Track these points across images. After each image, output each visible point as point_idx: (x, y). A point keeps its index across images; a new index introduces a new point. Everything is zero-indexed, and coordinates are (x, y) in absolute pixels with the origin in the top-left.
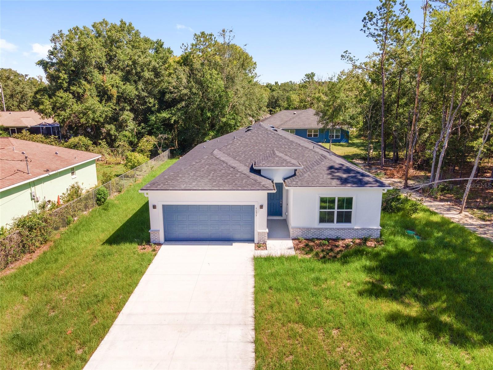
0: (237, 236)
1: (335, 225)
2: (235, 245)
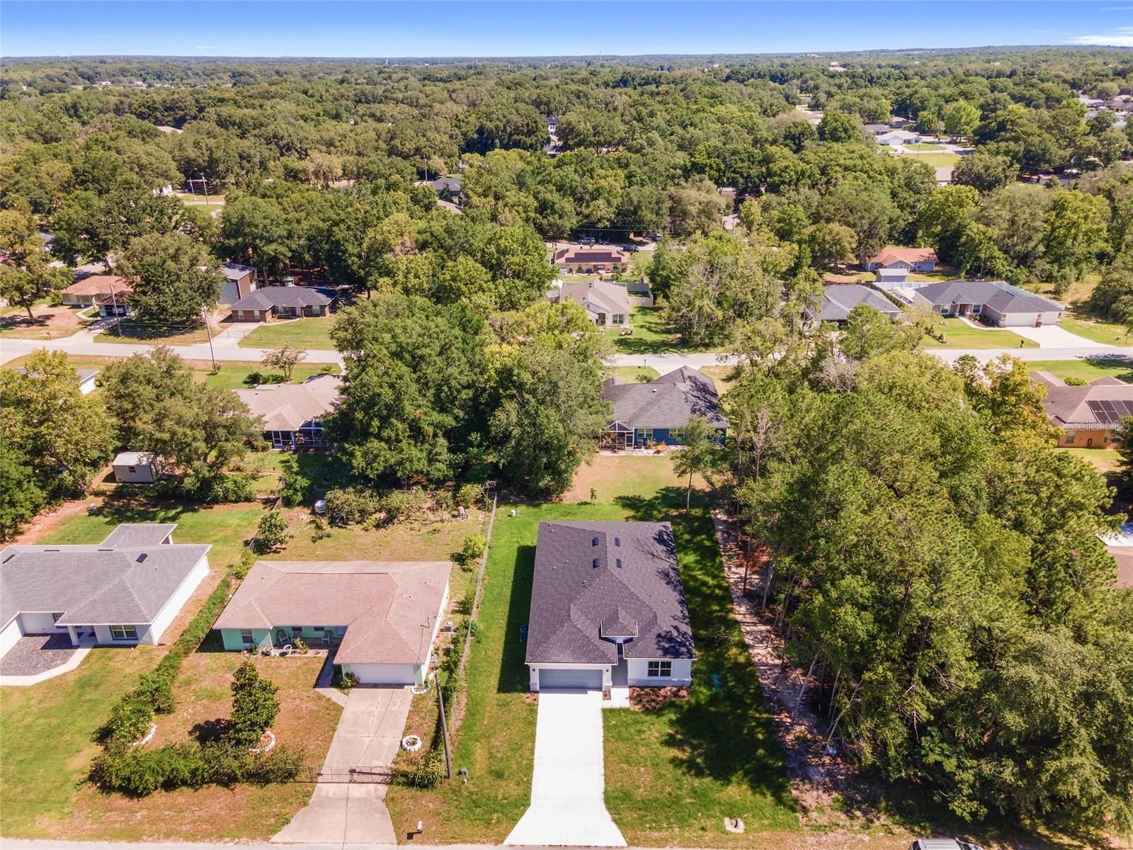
0: (591, 685)
1: (659, 678)
2: (590, 692)
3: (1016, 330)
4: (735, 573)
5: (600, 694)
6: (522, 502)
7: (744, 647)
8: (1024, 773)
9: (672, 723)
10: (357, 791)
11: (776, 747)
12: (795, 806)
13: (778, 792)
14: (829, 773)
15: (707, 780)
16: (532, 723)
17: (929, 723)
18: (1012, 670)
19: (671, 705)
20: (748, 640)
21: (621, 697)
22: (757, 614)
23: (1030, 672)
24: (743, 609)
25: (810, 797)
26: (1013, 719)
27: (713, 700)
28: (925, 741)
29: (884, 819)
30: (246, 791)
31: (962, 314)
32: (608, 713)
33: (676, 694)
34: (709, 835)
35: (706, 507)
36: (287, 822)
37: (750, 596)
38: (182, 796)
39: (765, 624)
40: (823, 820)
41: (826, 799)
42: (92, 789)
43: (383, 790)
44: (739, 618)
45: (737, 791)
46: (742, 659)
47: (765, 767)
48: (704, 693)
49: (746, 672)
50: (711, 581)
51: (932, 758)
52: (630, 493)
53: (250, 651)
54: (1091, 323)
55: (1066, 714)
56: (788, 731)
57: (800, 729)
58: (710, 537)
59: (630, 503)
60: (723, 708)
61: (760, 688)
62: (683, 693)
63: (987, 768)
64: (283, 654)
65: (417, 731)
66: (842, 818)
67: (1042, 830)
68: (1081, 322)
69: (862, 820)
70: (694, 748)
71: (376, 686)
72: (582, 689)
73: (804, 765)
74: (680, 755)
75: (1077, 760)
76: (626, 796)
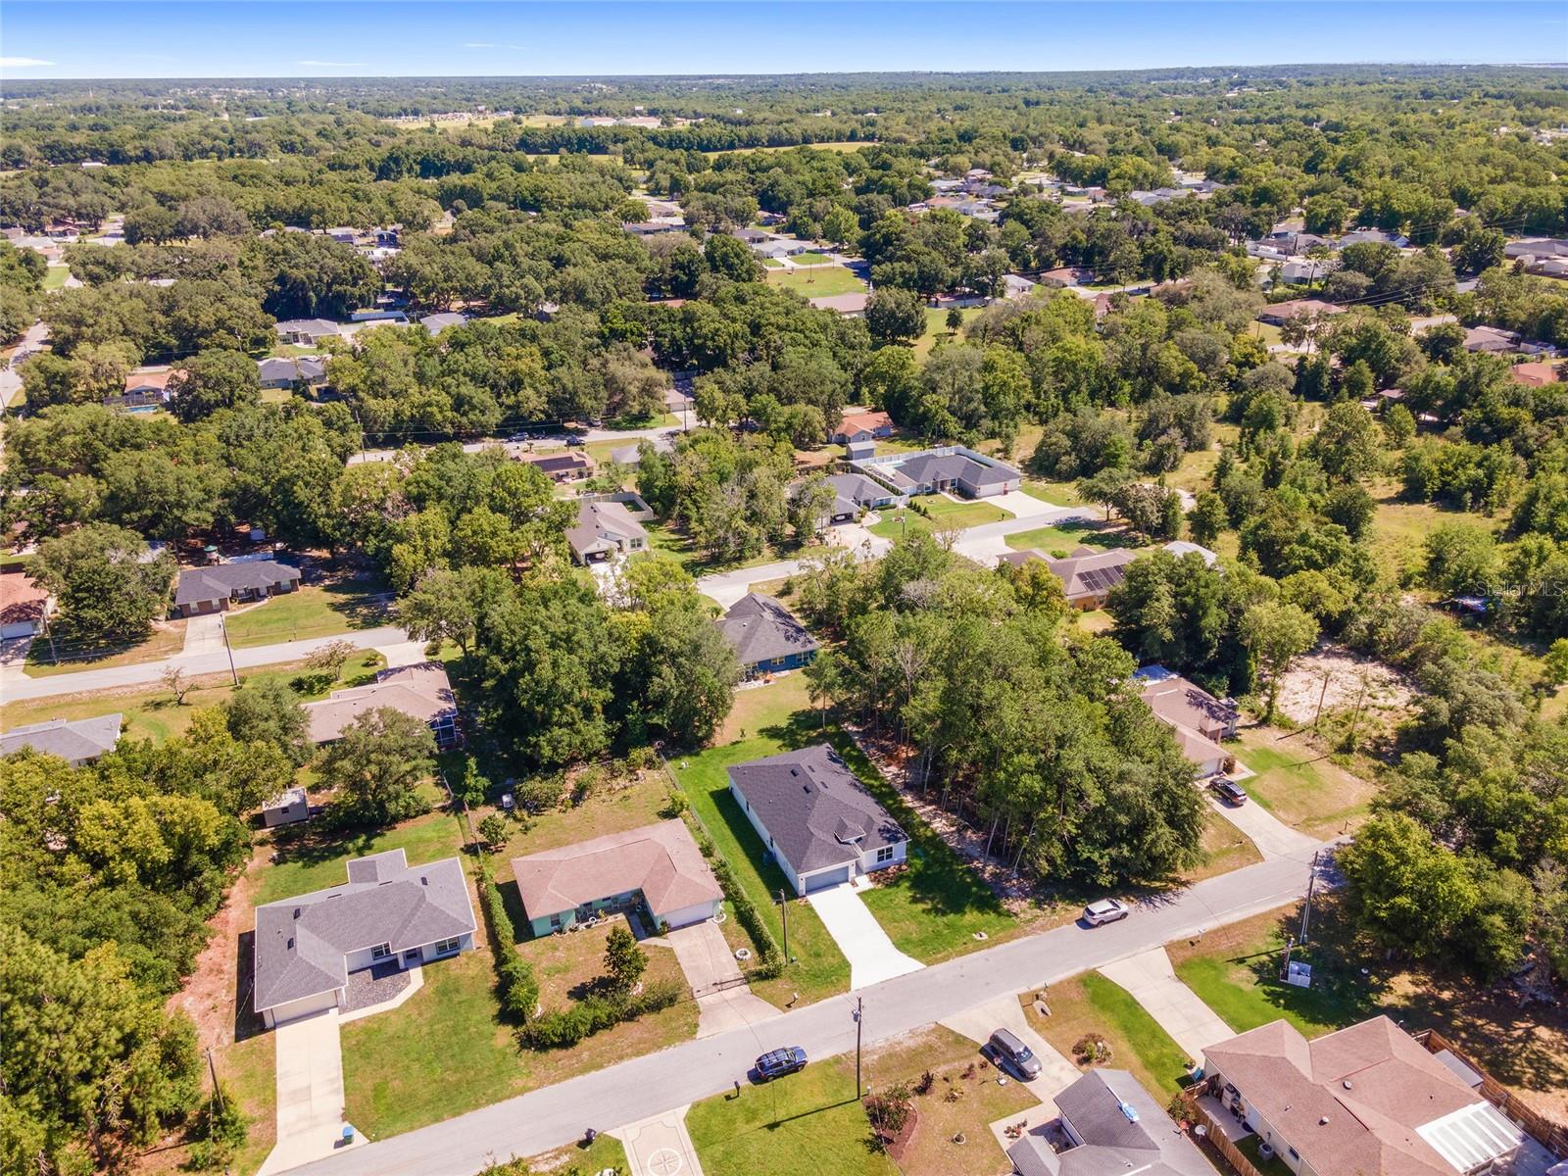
0: (840, 880)
1: (886, 861)
2: (841, 885)
3: (992, 500)
4: (889, 772)
5: (848, 885)
6: (683, 754)
7: (926, 825)
8: (1133, 849)
9: (910, 888)
10: (729, 994)
11: (981, 884)
12: (1009, 914)
13: (996, 909)
14: (1020, 889)
15: (952, 916)
16: (816, 917)
17: (1078, 835)
18: (1117, 790)
19: (902, 877)
20: (925, 819)
21: (865, 883)
22: (921, 799)
23: (1128, 787)
24: (909, 798)
25: (1016, 906)
26: (1123, 819)
27: (927, 866)
28: (1078, 847)
29: (1060, 905)
30: (648, 1019)
31: (943, 489)
32: (862, 895)
33: (900, 870)
34: (970, 946)
35: (836, 722)
36: (696, 1026)
37: (908, 787)
38: (603, 1036)
39: (930, 804)
40: (1029, 917)
41: (1024, 905)
42: (530, 1053)
43: (746, 988)
44: (910, 805)
45: (971, 917)
46: (929, 834)
47: (982, 897)
48: (918, 863)
49: (936, 841)
50: (876, 784)
51: (1085, 855)
52: (767, 724)
53: (560, 931)
54: (1043, 483)
55: (1150, 808)
56: (983, 871)
57: (990, 868)
58: (854, 748)
59: (773, 733)
60: (937, 869)
61: (951, 849)
62: (904, 867)
63: (1114, 852)
64: (588, 927)
65: (740, 945)
66: (1038, 912)
67: (1143, 883)
68: (1035, 484)
69: (1049, 910)
70: (932, 900)
71: (684, 926)
72: (834, 884)
73: (1003, 889)
74: (924, 906)
75: (1160, 831)
76: (908, 941)
